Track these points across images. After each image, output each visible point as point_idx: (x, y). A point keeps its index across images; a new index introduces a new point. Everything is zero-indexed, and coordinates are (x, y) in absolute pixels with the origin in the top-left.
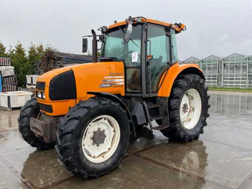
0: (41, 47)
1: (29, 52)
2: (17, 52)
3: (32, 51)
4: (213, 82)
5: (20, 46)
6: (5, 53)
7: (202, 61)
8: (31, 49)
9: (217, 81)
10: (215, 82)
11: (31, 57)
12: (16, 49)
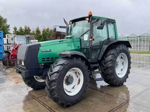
0: (48, 29)
1: (42, 32)
2: (37, 32)
3: (44, 31)
4: (146, 49)
5: (38, 28)
6: (30, 32)
7: (139, 36)
8: (43, 30)
9: (149, 48)
10: (148, 49)
11: (44, 35)
12: (36, 30)
